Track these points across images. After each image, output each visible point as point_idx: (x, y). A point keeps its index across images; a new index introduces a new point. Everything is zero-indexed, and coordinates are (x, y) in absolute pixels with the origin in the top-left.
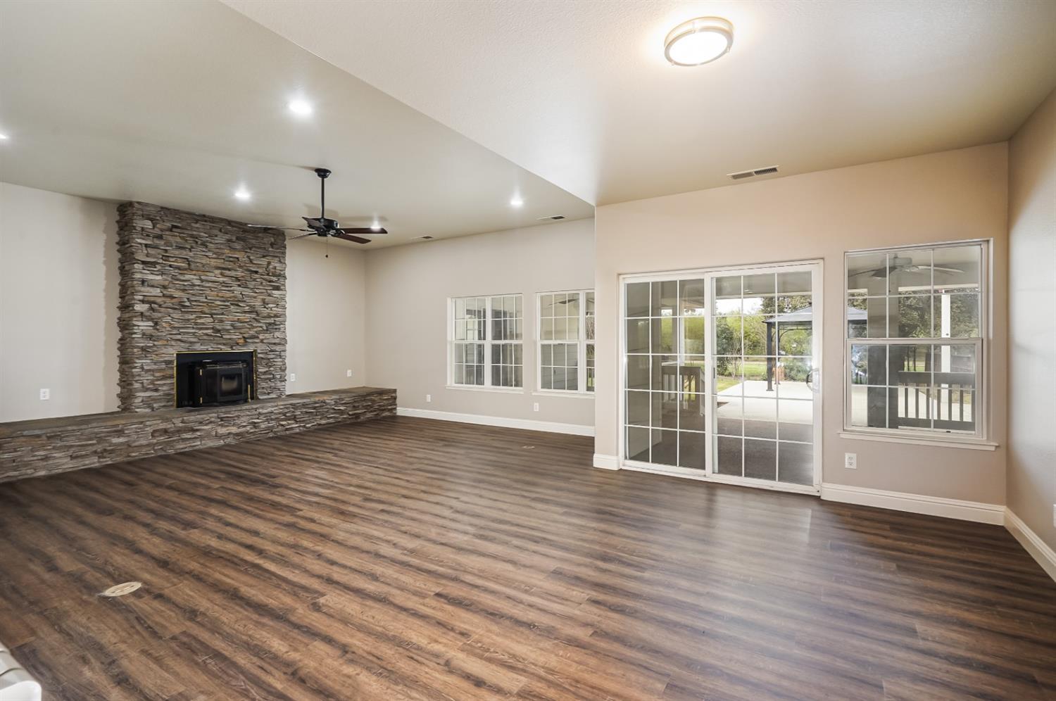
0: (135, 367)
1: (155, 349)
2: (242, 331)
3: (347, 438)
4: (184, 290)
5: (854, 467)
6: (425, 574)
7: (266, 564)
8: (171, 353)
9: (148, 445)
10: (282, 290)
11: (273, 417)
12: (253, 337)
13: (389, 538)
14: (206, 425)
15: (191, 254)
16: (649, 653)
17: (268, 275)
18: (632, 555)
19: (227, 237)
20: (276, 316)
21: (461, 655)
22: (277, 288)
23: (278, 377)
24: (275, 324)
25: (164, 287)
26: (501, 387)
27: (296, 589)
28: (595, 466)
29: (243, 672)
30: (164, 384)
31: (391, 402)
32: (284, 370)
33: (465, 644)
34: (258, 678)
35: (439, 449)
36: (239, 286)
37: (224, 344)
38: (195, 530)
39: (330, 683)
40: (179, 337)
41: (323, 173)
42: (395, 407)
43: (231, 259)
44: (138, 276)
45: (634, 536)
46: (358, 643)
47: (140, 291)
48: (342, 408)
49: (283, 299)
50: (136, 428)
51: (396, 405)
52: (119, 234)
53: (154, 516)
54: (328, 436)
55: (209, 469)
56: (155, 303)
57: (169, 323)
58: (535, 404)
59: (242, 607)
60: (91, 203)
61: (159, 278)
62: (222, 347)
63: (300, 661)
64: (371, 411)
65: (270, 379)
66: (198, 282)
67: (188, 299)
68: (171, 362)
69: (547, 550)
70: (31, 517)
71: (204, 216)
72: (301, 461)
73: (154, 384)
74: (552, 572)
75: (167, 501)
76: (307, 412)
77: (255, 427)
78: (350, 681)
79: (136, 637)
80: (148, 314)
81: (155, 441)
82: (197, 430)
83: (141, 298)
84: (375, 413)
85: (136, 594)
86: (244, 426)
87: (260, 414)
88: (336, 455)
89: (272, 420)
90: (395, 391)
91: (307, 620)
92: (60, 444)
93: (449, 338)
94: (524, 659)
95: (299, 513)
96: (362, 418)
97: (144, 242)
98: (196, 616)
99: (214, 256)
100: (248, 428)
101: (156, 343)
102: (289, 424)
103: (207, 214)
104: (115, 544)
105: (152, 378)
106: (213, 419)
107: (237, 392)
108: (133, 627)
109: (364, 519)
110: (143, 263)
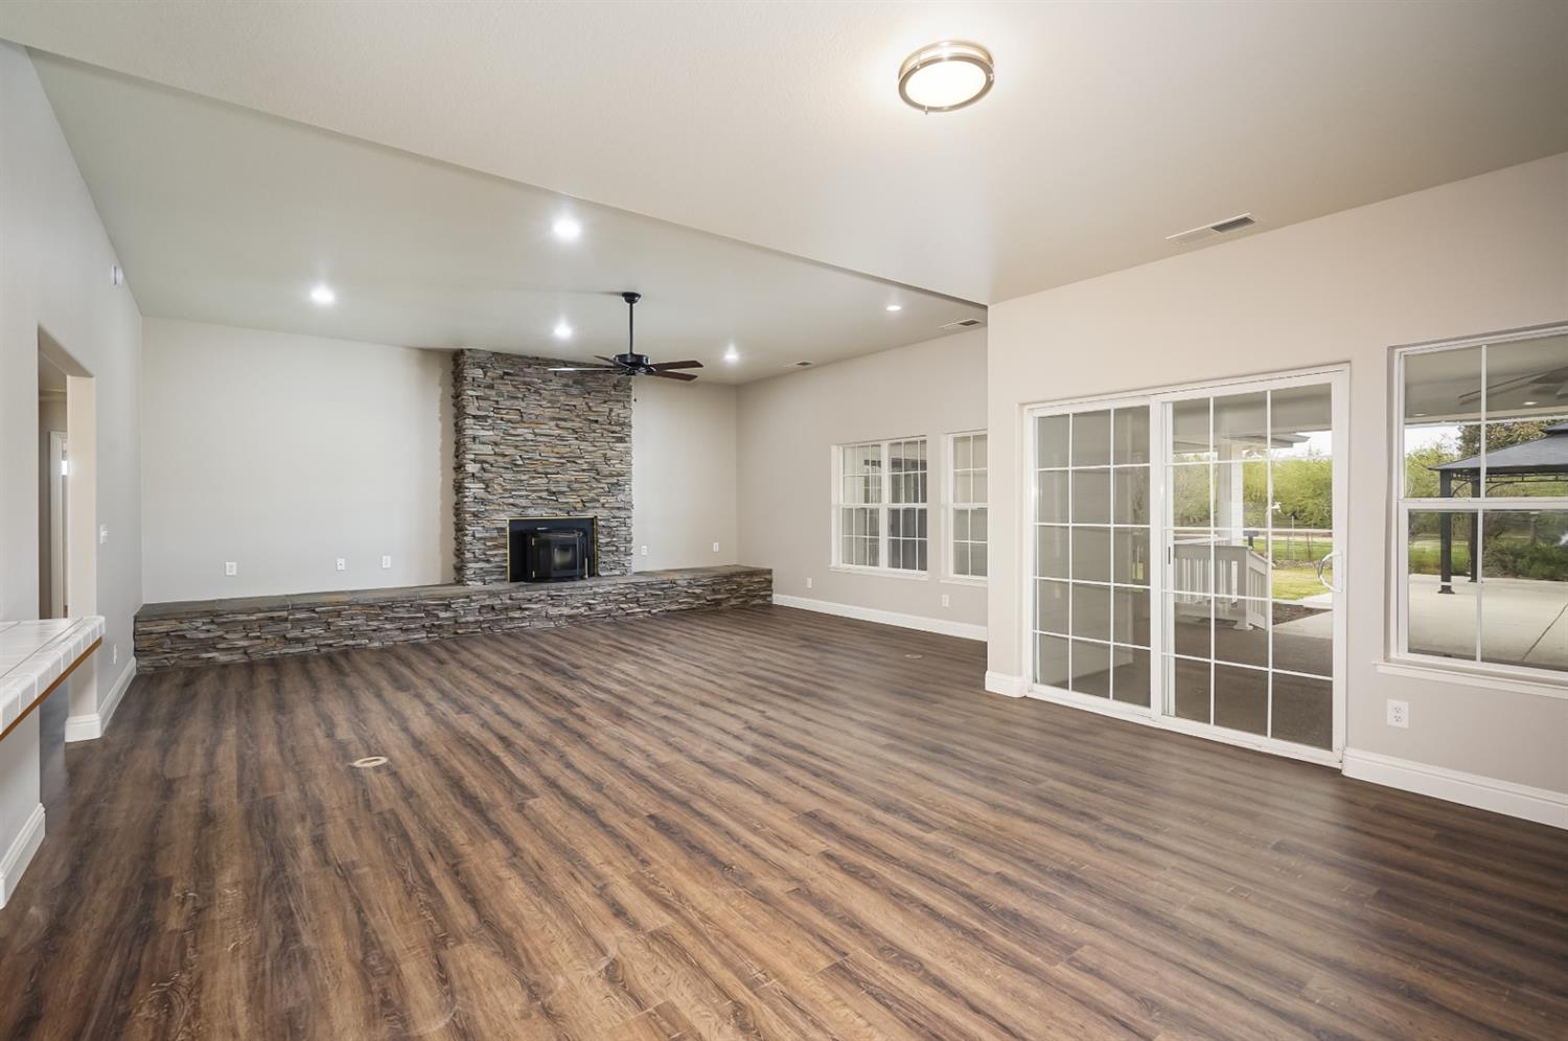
0: (466, 535)
1: (487, 514)
2: (581, 493)
3: (690, 629)
4: (516, 447)
5: (1404, 724)
6: (655, 792)
7: (506, 759)
8: (504, 519)
9: (476, 622)
10: (626, 442)
11: (611, 598)
12: (593, 500)
13: (650, 749)
14: (536, 603)
15: (524, 404)
16: (845, 926)
17: (610, 424)
18: (933, 810)
19: (564, 381)
20: (619, 475)
21: (623, 882)
22: (621, 440)
23: (622, 549)
24: (618, 483)
25: (496, 444)
26: (901, 570)
27: (515, 787)
28: (987, 688)
29: (413, 855)
30: (496, 555)
31: (764, 585)
32: (630, 542)
33: (638, 872)
34: (422, 862)
35: (791, 650)
36: (577, 439)
37: (560, 510)
38: (467, 715)
39: (478, 880)
40: (511, 501)
41: (631, 298)
42: (769, 593)
43: (567, 407)
44: (469, 432)
45: (957, 786)
46: (532, 849)
47: (471, 449)
48: (698, 591)
49: (628, 452)
50: (463, 602)
51: (771, 590)
52: (454, 387)
53: (440, 696)
54: (670, 625)
55: (522, 653)
56: (486, 462)
57: (500, 484)
58: (944, 596)
59: (454, 795)
60: (428, 354)
61: (491, 433)
62: (558, 512)
63: (469, 855)
64: (737, 598)
65: (612, 552)
66: (531, 437)
67: (520, 456)
68: (503, 529)
69: (821, 787)
70: (343, 685)
71: (537, 358)
72: (620, 652)
73: (485, 554)
74: (806, 814)
75: (461, 682)
76: (653, 595)
77: (591, 609)
78: (497, 883)
79: (352, 807)
80: (479, 475)
81: (482, 619)
82: (526, 609)
83: (473, 457)
84: (741, 600)
85: (377, 769)
86: (578, 608)
87: (595, 594)
88: (662, 648)
89: (610, 601)
90: (770, 572)
91: (502, 818)
92: (391, 615)
93: (834, 502)
94: (687, 900)
95: (577, 710)
96: (724, 605)
97: (474, 393)
98: (411, 796)
99: (549, 405)
100: (582, 610)
101: (488, 508)
102: (632, 608)
103: (540, 356)
104: (391, 720)
105: (483, 547)
106: (543, 597)
107: (571, 566)
108: (356, 797)
109: (640, 725)
110: (474, 417)
